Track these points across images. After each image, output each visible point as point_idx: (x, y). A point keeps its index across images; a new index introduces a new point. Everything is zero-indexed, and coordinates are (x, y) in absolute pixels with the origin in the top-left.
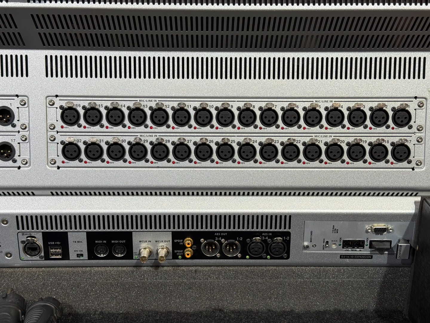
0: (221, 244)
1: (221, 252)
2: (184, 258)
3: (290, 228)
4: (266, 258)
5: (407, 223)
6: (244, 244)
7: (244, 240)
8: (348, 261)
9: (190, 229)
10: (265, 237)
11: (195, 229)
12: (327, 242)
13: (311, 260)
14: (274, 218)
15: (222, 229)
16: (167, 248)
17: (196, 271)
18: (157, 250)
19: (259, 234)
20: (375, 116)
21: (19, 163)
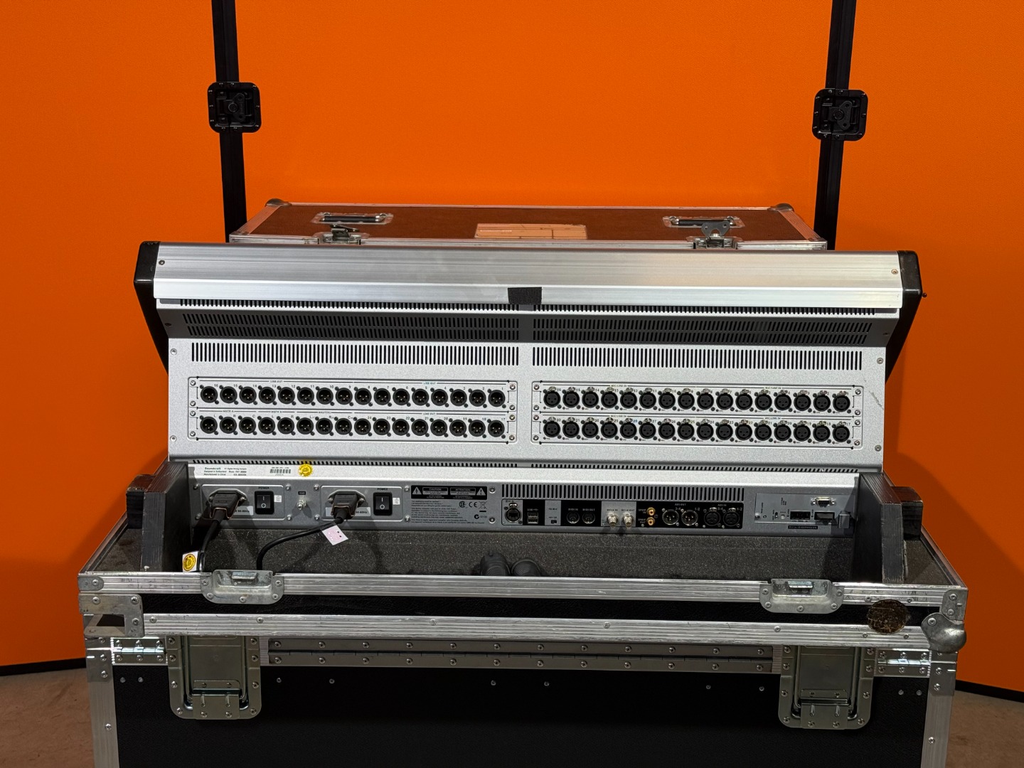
0: (680, 513)
1: (680, 521)
2: (647, 525)
3: (742, 500)
4: (721, 528)
5: (848, 497)
6: (701, 513)
7: (702, 510)
8: (795, 531)
9: (653, 500)
10: (720, 507)
11: (657, 500)
12: (776, 514)
13: (762, 531)
14: (728, 490)
15: (682, 500)
16: (631, 516)
17: (656, 539)
18: (623, 519)
19: (715, 505)
20: (818, 401)
21: (507, 439)
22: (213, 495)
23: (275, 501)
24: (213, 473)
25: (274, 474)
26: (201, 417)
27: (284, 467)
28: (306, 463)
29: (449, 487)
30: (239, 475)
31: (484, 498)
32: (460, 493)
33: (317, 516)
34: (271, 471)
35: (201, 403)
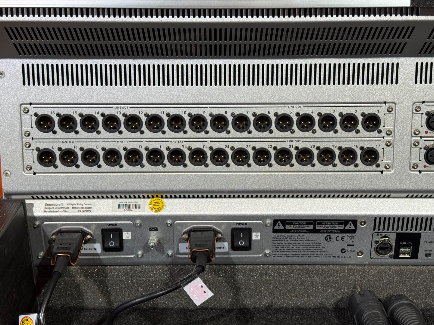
21: (382, 168)
22: (55, 234)
23: (124, 238)
24: (55, 210)
25: (122, 209)
26: (38, 149)
27: (133, 201)
28: (157, 196)
29: (315, 221)
30: (84, 211)
31: (354, 231)
32: (326, 227)
33: (170, 252)
34: (119, 207)
35: (36, 132)
